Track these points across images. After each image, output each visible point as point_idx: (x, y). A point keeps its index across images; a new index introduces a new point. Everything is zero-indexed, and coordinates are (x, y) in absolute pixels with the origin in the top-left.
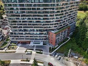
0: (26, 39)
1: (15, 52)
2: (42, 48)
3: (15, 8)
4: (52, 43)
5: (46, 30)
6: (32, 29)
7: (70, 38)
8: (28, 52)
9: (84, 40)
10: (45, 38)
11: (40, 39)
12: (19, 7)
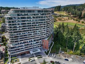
0: (25, 50)
1: (21, 63)
2: (40, 54)
3: (18, 26)
4: (46, 48)
5: (41, 39)
6: (30, 40)
7: (53, 42)
8: (32, 60)
9: (63, 41)
10: (41, 45)
11: (36, 47)
12: (21, 25)
